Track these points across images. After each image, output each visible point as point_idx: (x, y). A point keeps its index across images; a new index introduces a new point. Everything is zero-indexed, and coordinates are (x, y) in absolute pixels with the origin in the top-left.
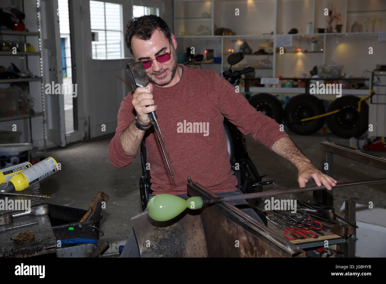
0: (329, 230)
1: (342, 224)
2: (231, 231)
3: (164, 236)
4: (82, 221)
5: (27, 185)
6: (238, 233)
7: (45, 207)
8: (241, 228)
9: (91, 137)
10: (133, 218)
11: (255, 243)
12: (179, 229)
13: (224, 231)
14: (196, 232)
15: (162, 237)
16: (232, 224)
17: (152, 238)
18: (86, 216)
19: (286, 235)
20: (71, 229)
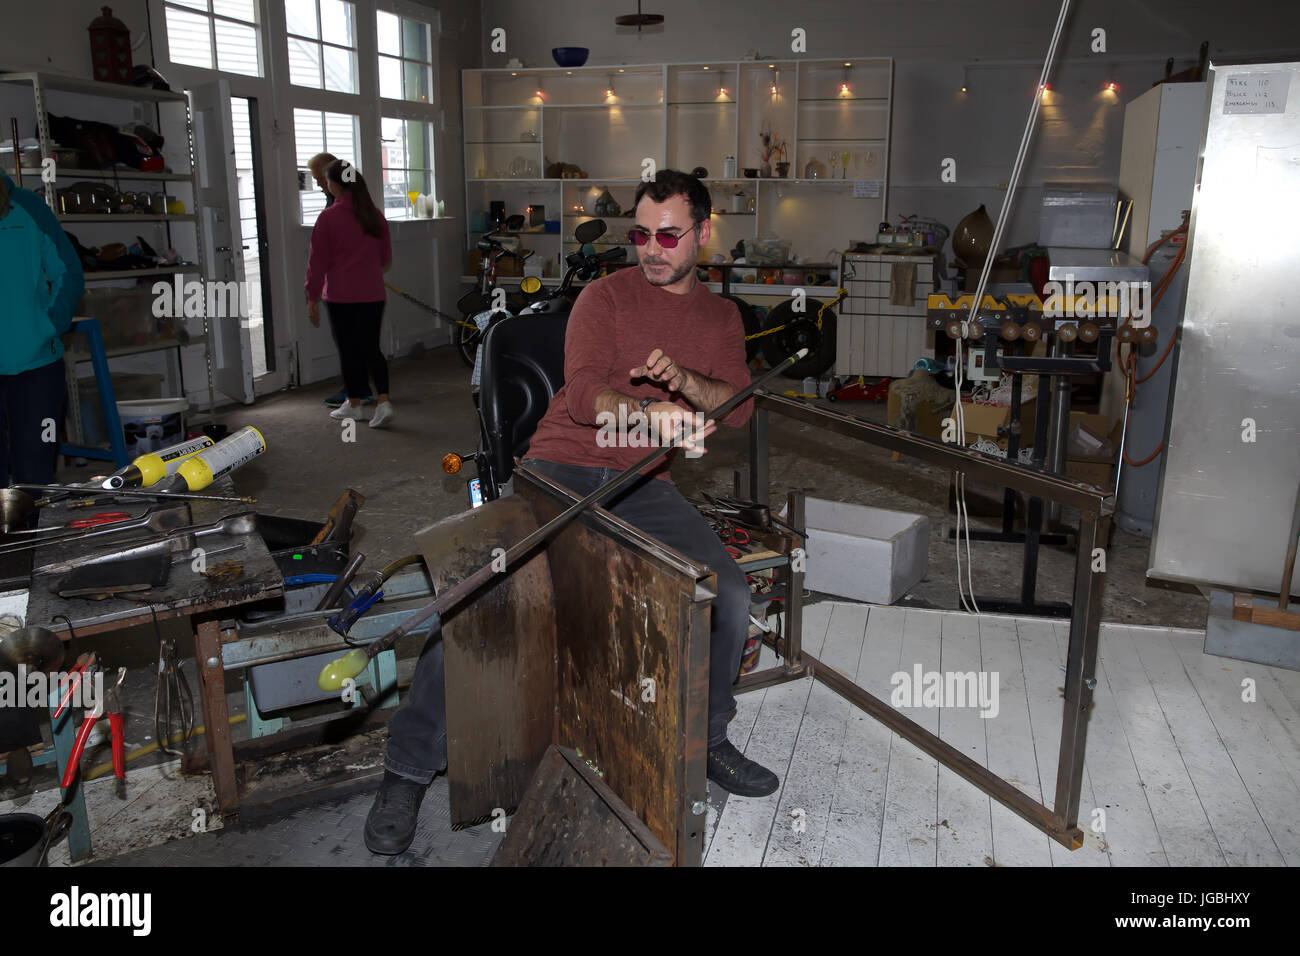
0: (760, 545)
1: (781, 532)
2: (594, 549)
3: (475, 562)
4: (315, 543)
5: (210, 479)
6: (606, 551)
7: (248, 520)
8: (611, 543)
9: (302, 383)
10: (418, 533)
11: (636, 566)
15: (472, 564)
16: (595, 537)
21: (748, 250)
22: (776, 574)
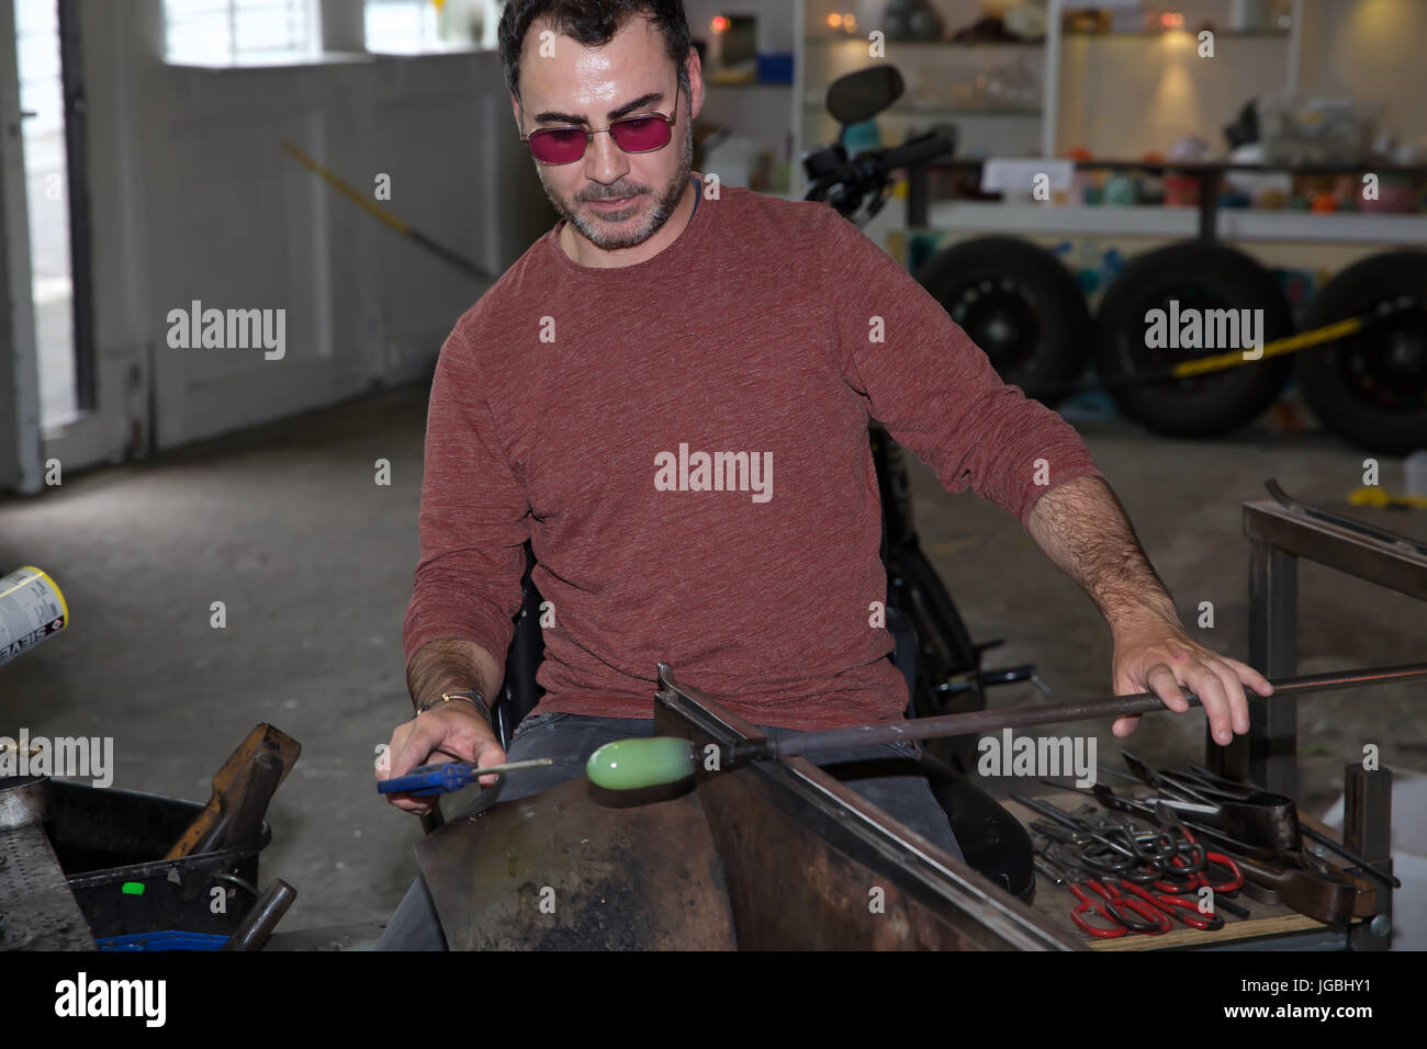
0: (1271, 897)
1: (1327, 868)
3: (558, 920)
9: (162, 442)
12: (624, 889)
13: (817, 897)
14: (692, 902)
16: (847, 870)
17: (510, 927)
18: (198, 832)
19: (1084, 915)
20: (133, 888)
21: (1269, 126)
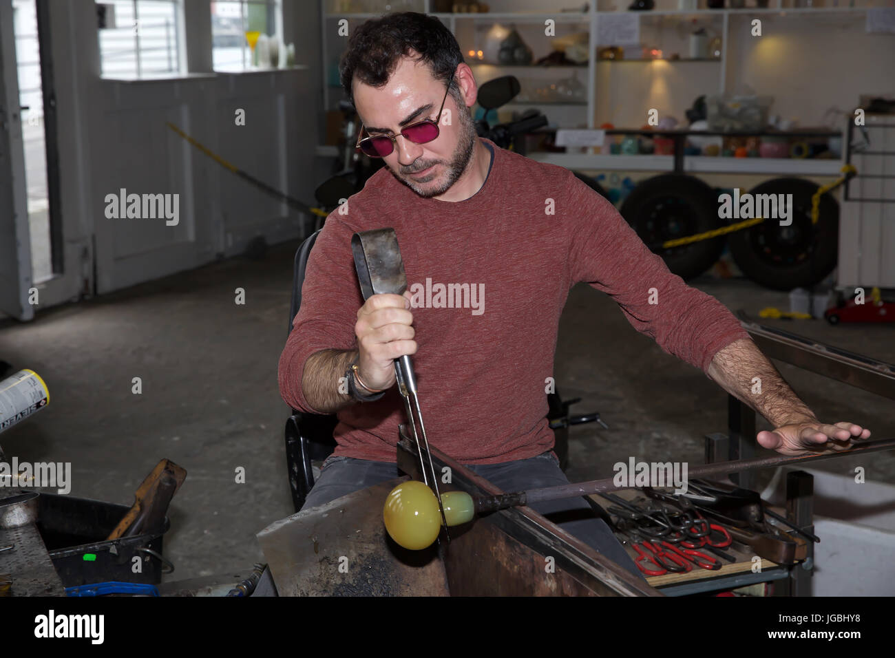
1: (779, 532)
2: (516, 567)
4: (114, 536)
6: (533, 571)
7: (25, 507)
9: (101, 290)
10: (262, 533)
12: (382, 560)
13: (498, 564)
15: (339, 581)
16: (517, 549)
17: (315, 584)
18: (126, 523)
19: (642, 563)
20: (89, 557)
21: (712, 110)
22: (770, 591)
